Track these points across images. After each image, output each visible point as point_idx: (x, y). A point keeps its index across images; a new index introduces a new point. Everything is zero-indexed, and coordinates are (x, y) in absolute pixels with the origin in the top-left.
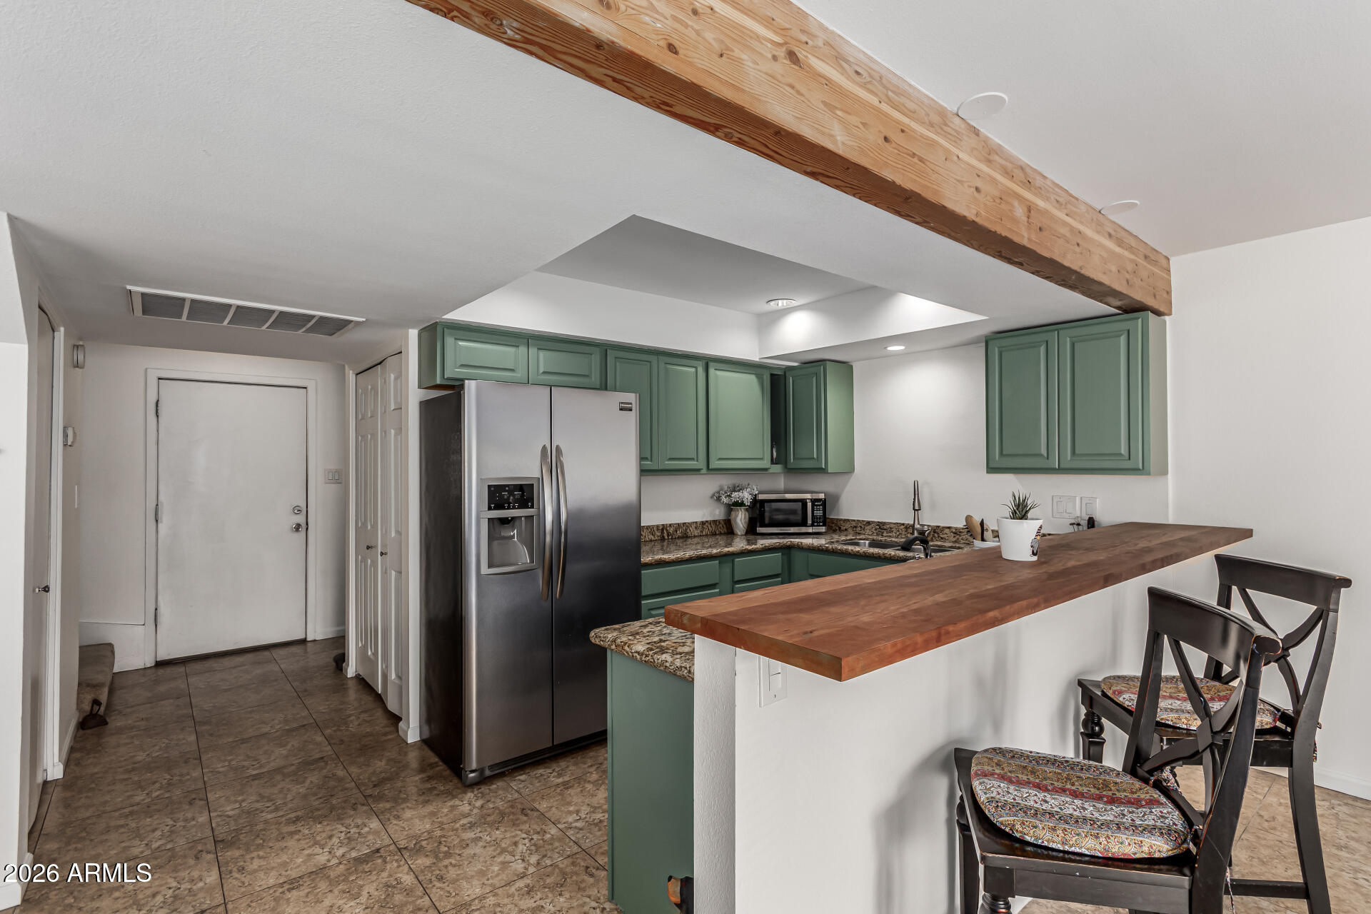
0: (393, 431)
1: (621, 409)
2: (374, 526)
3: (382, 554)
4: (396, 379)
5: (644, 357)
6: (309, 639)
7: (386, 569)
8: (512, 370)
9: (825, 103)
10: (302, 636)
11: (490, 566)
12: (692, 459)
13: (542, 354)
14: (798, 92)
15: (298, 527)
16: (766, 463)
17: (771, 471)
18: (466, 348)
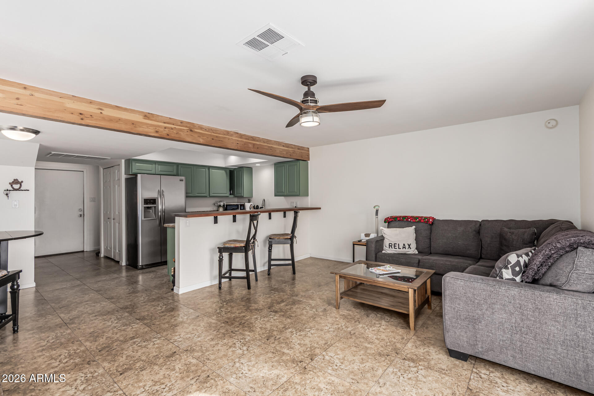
0: (117, 186)
1: (180, 181)
2: (110, 212)
3: (113, 219)
4: (118, 172)
5: (189, 166)
6: (85, 251)
7: (115, 223)
8: (151, 171)
9: (198, 136)
10: (83, 250)
11: (144, 218)
12: (205, 193)
13: (159, 166)
14: (192, 136)
15: (81, 215)
16: (228, 194)
17: (229, 197)
18: (138, 165)
